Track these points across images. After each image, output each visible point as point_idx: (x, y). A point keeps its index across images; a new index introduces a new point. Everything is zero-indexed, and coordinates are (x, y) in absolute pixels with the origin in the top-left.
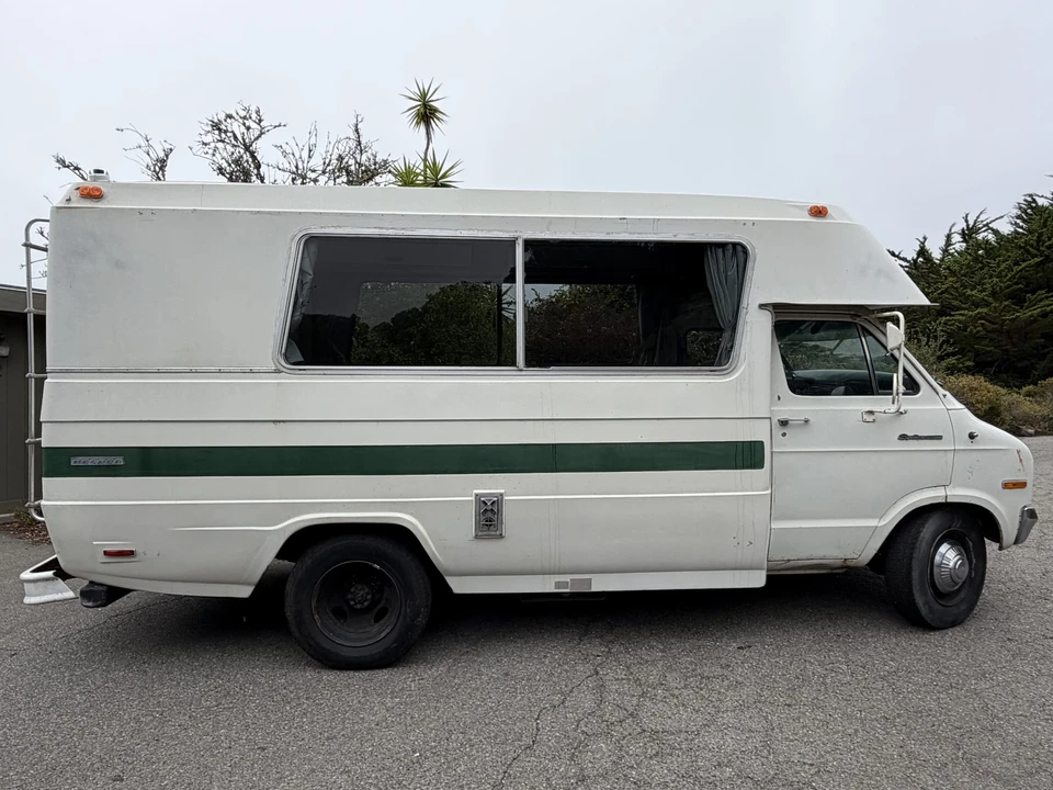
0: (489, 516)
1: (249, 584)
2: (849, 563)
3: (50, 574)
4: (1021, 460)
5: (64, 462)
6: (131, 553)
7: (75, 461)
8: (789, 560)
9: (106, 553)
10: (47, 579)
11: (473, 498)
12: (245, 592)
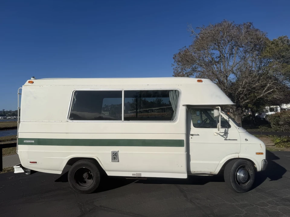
0: (115, 157)
1: (61, 171)
2: (212, 173)
3: (19, 166)
4: (261, 147)
5: (23, 142)
6: (36, 163)
7: (25, 141)
8: (195, 172)
9: (30, 162)
10: (19, 168)
11: (111, 152)
12: (60, 173)
